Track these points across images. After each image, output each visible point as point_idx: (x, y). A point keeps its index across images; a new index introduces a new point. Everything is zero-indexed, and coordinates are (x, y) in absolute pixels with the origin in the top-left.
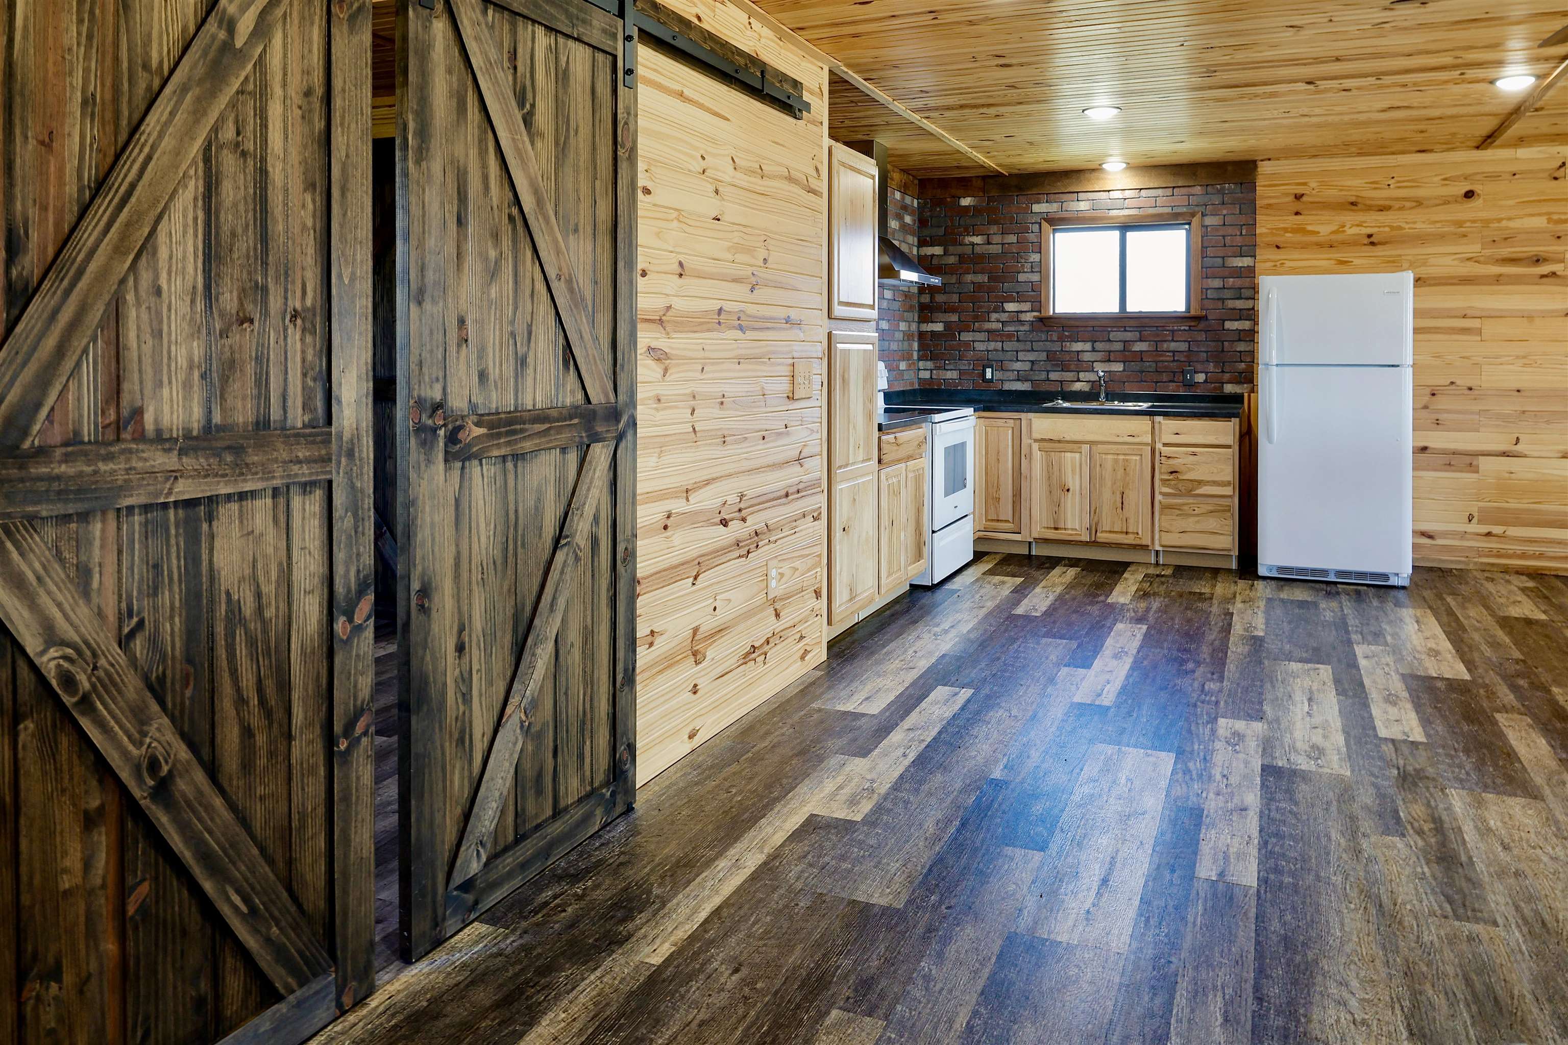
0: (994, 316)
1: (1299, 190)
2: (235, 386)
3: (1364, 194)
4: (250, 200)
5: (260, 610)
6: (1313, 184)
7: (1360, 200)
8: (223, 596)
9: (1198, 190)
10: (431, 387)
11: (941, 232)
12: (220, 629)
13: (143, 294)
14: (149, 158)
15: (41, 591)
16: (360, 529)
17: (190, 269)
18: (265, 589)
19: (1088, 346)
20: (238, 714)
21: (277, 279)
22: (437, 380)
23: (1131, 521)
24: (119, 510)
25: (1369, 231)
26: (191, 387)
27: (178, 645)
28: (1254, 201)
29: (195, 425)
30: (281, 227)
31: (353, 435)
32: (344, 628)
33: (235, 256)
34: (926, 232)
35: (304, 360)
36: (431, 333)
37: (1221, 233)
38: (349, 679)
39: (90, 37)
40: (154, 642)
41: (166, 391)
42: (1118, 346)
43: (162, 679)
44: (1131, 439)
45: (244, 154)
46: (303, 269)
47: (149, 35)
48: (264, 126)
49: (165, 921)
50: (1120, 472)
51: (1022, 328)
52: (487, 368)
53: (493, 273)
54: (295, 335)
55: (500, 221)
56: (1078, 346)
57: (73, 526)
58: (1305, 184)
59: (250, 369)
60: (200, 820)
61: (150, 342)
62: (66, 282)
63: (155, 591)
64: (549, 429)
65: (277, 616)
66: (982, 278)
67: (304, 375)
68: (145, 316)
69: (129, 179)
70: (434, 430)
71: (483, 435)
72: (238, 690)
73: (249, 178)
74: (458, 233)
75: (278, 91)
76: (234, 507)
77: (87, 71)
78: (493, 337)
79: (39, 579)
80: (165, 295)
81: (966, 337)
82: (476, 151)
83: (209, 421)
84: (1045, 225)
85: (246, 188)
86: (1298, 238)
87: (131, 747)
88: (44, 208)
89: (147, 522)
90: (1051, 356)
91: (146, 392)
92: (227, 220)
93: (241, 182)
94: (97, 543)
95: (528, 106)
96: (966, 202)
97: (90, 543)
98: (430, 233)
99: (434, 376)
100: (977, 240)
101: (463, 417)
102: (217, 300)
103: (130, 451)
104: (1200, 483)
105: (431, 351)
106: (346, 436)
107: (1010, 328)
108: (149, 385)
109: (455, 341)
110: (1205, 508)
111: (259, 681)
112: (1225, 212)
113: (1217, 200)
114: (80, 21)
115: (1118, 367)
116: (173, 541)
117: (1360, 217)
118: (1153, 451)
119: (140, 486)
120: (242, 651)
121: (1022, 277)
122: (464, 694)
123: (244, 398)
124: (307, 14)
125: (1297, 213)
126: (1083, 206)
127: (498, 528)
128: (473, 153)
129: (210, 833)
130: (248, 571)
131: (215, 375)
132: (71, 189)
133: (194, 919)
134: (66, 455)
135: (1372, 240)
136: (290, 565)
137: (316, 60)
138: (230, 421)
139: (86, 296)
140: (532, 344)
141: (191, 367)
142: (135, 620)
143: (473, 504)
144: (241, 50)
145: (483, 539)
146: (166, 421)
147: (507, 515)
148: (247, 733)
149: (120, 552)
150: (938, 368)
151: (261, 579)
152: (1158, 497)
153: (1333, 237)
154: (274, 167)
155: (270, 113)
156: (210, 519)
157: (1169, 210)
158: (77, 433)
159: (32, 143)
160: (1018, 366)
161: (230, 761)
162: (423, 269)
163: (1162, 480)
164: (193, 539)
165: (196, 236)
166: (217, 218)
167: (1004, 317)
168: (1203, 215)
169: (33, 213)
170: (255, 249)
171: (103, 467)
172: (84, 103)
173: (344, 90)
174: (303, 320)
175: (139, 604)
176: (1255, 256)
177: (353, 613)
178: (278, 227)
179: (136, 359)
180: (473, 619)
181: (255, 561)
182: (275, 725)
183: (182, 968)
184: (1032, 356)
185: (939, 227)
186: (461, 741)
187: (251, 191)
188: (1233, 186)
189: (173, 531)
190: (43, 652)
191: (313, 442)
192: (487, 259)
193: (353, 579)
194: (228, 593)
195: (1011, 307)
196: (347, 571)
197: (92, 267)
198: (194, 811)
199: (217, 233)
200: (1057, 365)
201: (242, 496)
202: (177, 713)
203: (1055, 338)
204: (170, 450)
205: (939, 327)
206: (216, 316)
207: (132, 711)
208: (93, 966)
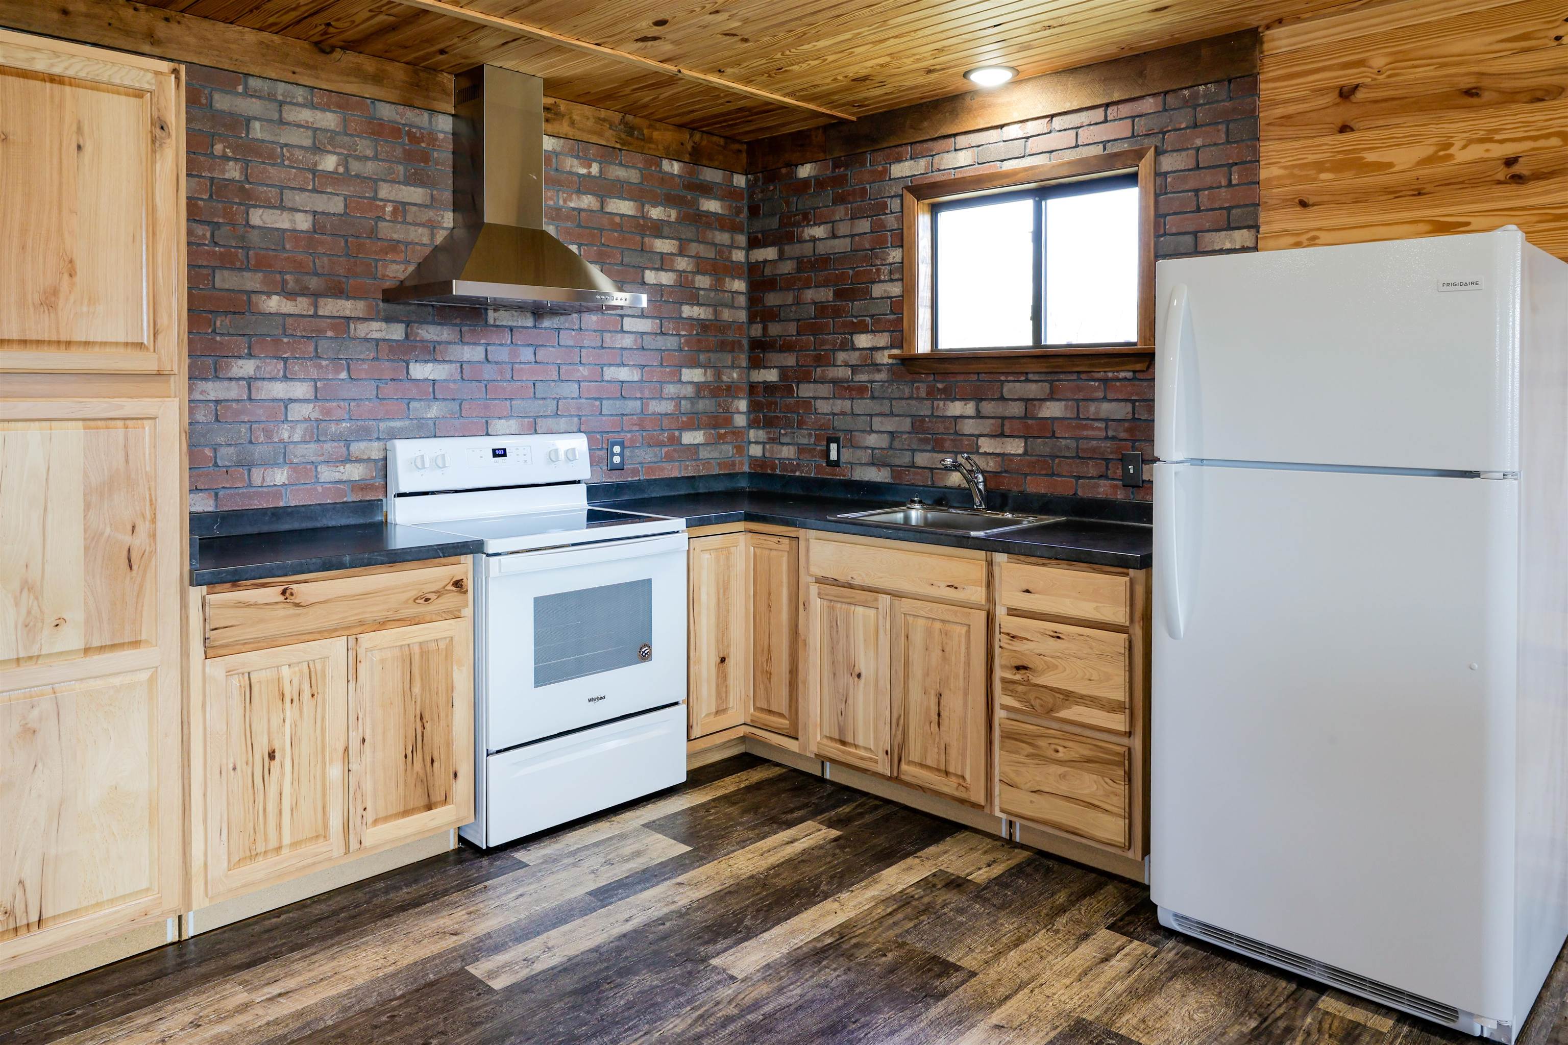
0: (841, 356)
1: (1348, 77)
3: (1495, 67)
6: (1378, 61)
7: (1486, 82)
9: (1149, 105)
11: (774, 223)
19: (969, 409)
23: (953, 752)
25: (1509, 150)
28: (1252, 115)
34: (758, 225)
37: (1191, 184)
42: (1016, 409)
44: (951, 594)
50: (936, 654)
51: (878, 377)
56: (956, 408)
58: (1361, 63)
66: (826, 295)
81: (806, 391)
84: (909, 198)
86: (1349, 180)
90: (918, 425)
96: (805, 171)
100: (819, 232)
104: (1069, 697)
107: (863, 377)
110: (1078, 750)
112: (1199, 142)
113: (1182, 120)
115: (1015, 447)
117: (1484, 122)
118: (990, 620)
121: (878, 290)
125: (1344, 129)
126: (963, 159)
135: (1516, 169)
150: (772, 440)
152: (1000, 714)
153: (1426, 172)
157: (1097, 150)
160: (872, 440)
163: (1004, 681)
167: (854, 357)
168: (1158, 152)
176: (1256, 227)
184: (890, 425)
185: (773, 215)
188: (1212, 88)
195: (863, 341)
200: (925, 441)
203: (923, 394)
205: (772, 376)
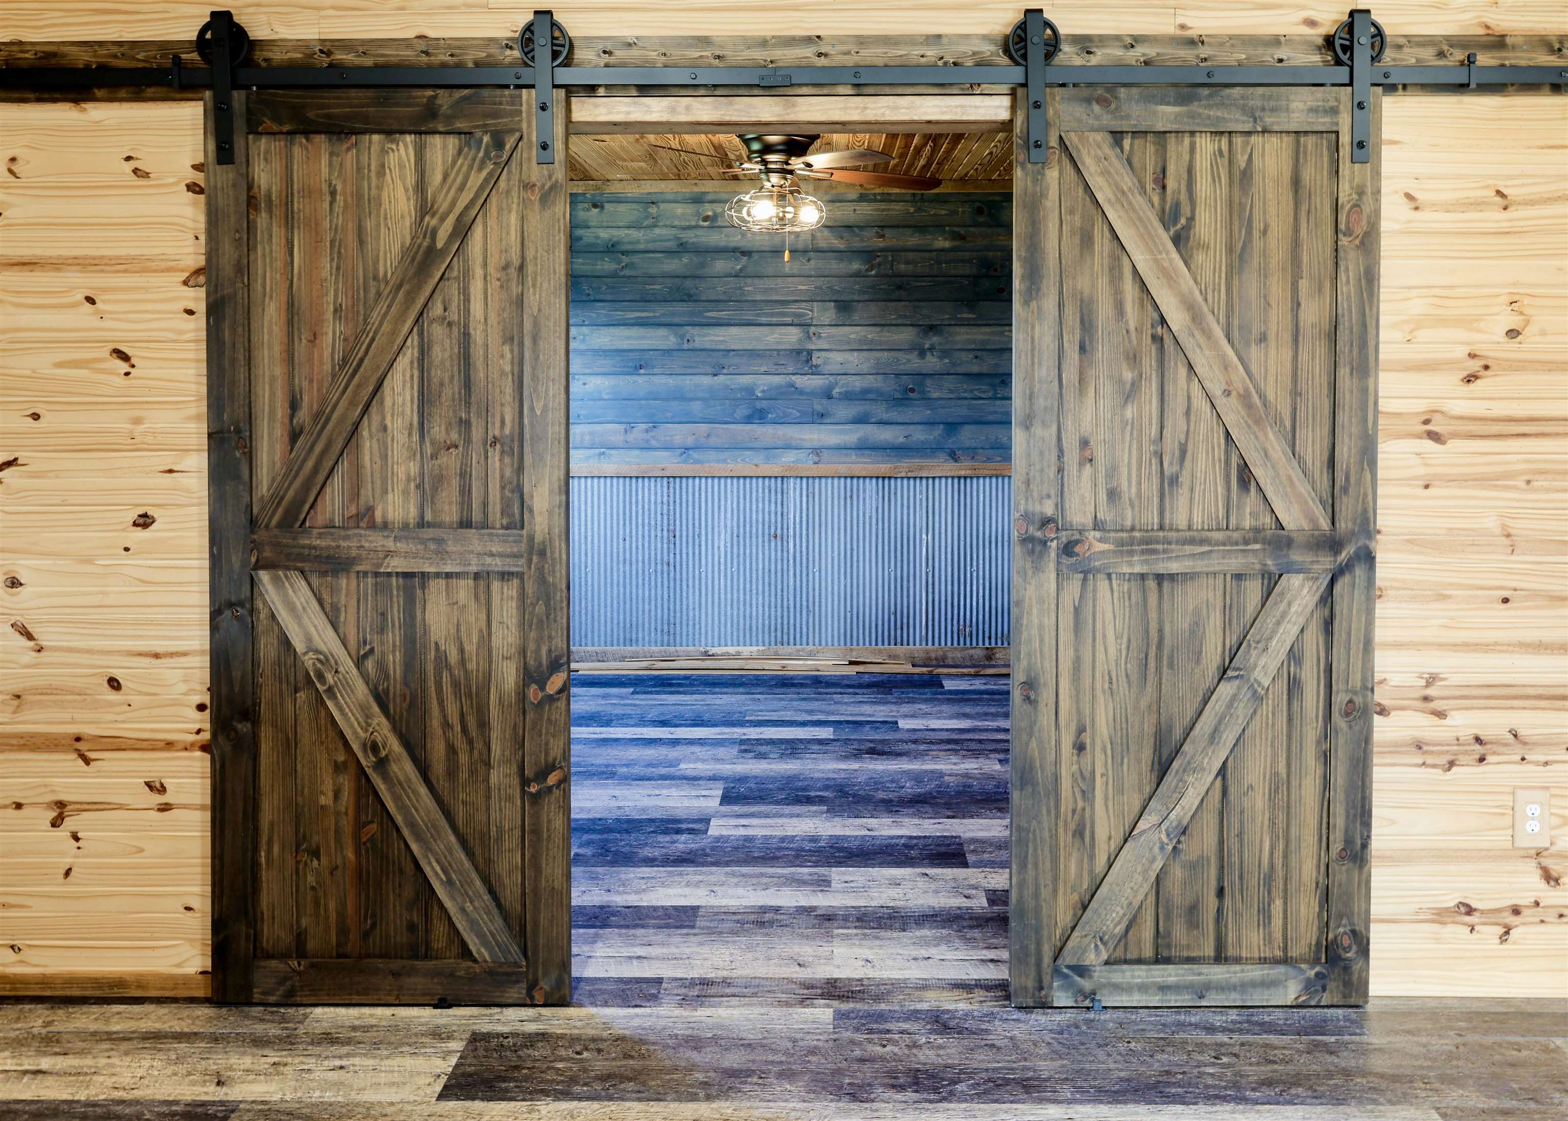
2: (443, 495)
4: (455, 357)
5: (463, 662)
8: (433, 645)
10: (1041, 503)
12: (430, 668)
13: (374, 430)
14: (373, 340)
15: (305, 616)
16: (552, 616)
17: (408, 411)
18: (467, 647)
20: (444, 733)
21: (479, 415)
22: (1049, 496)
24: (358, 572)
26: (409, 494)
27: (398, 672)
29: (412, 521)
30: (482, 375)
31: (544, 538)
32: (536, 694)
33: (443, 400)
35: (502, 477)
36: (1041, 453)
38: (540, 736)
39: (338, 268)
40: (382, 666)
41: (390, 496)
43: (387, 691)
45: (450, 324)
46: (502, 405)
47: (378, 256)
48: (467, 300)
49: (387, 857)
52: (1119, 485)
53: (1130, 394)
54: (495, 456)
55: (1139, 343)
57: (329, 579)
59: (455, 482)
60: (408, 797)
61: (379, 463)
62: (319, 426)
63: (382, 630)
64: (1211, 551)
65: (478, 670)
67: (503, 488)
68: (375, 446)
69: (359, 356)
70: (1044, 543)
71: (1108, 551)
72: (445, 716)
73: (454, 341)
74: (1081, 360)
75: (479, 272)
76: (442, 582)
77: (336, 290)
78: (1126, 457)
79: (304, 608)
80: (389, 431)
82: (1106, 279)
83: (422, 518)
85: (452, 349)
87: (359, 730)
88: (311, 381)
89: (376, 583)
91: (376, 496)
92: (437, 374)
93: (447, 346)
94: (344, 592)
95: (1183, 221)
97: (339, 591)
98: (1040, 363)
99: (1044, 493)
101: (1080, 532)
102: (429, 432)
103: (361, 536)
105: (1042, 471)
106: (538, 538)
108: (378, 491)
109: (1076, 460)
111: (462, 716)
114: (332, 260)
116: (395, 599)
119: (367, 559)
120: (447, 688)
122: (1083, 792)
123: (450, 503)
124: (504, 205)
127: (1134, 644)
128: (1103, 283)
129: (416, 810)
130: (453, 631)
131: (426, 486)
132: (328, 367)
133: (409, 868)
134: (320, 534)
136: (490, 634)
137: (513, 238)
138: (438, 520)
139: (332, 434)
140: (1188, 463)
141: (408, 480)
142: (368, 647)
143: (1099, 616)
144: (441, 250)
145: (1112, 651)
146: (390, 517)
147: (1147, 632)
148: (452, 750)
149: (358, 601)
151: (464, 639)
154: (475, 329)
155: (472, 289)
156: (423, 587)
158: (332, 520)
159: (304, 341)
161: (438, 766)
162: (1031, 396)
164: (410, 601)
165: (412, 388)
166: (429, 373)
169: (305, 384)
170: (460, 393)
171: (344, 544)
172: (335, 311)
173: (536, 258)
174: (502, 445)
175: (374, 639)
177: (545, 684)
178: (479, 374)
179: (369, 474)
180: (1098, 724)
181: (458, 625)
182: (476, 752)
183: (400, 895)
186: (1079, 833)
187: (456, 351)
189: (395, 593)
190: (305, 653)
191: (505, 541)
192: (1120, 381)
193: (544, 657)
194: (436, 644)
196: (538, 649)
197: (335, 416)
198: (404, 790)
199: (429, 385)
201: (449, 576)
202: (397, 718)
204: (388, 537)
206: (428, 444)
207: (361, 706)
208: (339, 861)
